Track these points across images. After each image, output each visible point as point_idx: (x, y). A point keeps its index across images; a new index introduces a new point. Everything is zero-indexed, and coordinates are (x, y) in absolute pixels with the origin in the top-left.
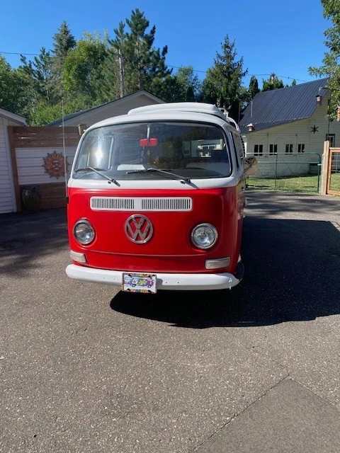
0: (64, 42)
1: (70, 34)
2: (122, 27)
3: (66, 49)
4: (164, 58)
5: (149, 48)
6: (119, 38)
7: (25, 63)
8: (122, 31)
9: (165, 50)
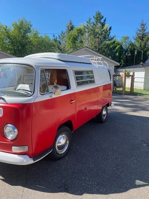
0: (70, 28)
1: (72, 24)
2: (90, 20)
3: (70, 31)
4: (110, 32)
5: (103, 28)
6: (88, 24)
7: (55, 37)
8: (90, 21)
9: (110, 29)
